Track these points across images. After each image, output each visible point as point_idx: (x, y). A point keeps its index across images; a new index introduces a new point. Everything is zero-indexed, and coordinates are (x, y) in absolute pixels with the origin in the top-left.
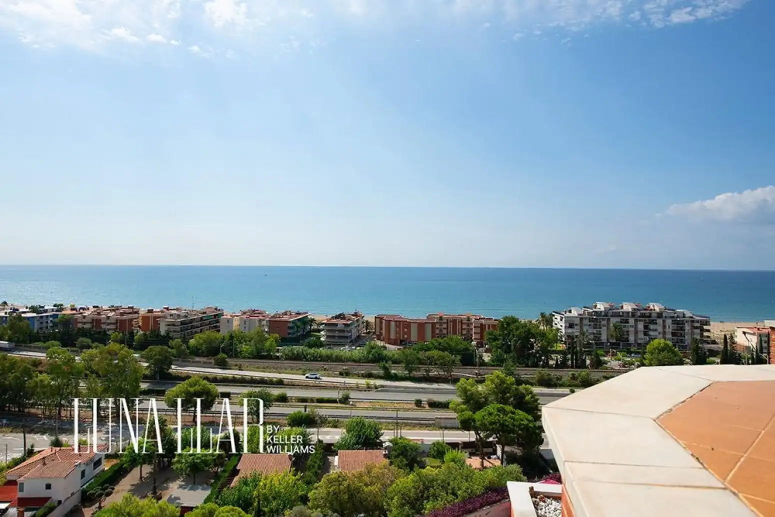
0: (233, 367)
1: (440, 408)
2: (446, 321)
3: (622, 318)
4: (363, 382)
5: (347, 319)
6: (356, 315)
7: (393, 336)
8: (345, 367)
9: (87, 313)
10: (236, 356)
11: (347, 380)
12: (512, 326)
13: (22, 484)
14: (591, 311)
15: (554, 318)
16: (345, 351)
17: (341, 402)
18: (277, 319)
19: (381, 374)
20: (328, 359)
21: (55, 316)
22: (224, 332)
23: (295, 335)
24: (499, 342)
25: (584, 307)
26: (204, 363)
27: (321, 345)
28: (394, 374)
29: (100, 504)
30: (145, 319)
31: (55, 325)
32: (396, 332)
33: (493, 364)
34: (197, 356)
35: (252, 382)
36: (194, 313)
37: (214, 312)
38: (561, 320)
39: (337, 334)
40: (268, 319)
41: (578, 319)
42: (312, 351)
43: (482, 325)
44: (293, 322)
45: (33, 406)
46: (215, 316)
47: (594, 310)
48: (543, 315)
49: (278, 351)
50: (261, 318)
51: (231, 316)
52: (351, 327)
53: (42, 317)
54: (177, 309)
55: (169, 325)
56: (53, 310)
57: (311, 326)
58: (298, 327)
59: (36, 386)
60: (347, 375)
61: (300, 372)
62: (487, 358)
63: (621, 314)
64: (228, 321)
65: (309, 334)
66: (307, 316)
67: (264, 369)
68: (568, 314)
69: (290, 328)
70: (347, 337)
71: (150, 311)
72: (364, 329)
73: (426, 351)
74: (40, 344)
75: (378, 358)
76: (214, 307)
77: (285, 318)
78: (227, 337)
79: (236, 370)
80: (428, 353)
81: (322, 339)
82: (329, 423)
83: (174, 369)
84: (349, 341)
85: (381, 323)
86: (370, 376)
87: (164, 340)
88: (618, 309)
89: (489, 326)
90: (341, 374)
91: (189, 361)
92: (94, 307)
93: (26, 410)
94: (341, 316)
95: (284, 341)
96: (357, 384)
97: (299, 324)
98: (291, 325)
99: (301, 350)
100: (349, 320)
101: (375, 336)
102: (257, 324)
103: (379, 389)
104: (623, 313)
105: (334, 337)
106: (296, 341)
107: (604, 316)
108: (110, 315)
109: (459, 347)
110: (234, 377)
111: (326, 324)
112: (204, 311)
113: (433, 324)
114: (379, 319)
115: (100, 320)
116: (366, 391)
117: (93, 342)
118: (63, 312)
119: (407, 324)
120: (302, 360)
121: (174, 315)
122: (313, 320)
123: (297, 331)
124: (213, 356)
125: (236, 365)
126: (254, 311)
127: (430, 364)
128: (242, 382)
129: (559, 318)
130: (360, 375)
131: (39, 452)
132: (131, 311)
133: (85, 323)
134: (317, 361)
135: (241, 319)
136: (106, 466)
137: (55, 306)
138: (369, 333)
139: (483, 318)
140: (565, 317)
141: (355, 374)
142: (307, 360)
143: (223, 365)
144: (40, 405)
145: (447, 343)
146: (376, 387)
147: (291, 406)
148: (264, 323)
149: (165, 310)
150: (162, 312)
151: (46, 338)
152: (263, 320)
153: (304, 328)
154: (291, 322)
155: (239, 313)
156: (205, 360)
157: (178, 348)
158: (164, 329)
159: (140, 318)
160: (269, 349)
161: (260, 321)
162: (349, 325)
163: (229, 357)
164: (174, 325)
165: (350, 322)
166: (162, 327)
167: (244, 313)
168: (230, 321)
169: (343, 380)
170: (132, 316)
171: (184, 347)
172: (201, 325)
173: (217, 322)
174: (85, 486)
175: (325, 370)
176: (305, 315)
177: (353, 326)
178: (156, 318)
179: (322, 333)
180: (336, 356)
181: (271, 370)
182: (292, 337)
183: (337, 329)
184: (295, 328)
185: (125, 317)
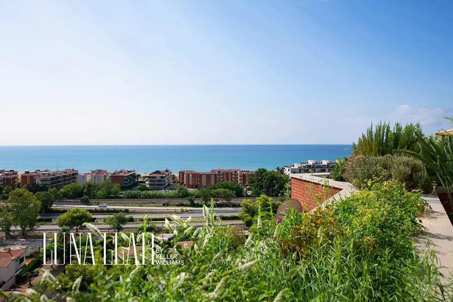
0: (93, 204)
1: (227, 220)
2: (222, 173)
3: (322, 169)
4: (179, 208)
5: (162, 173)
6: (167, 171)
7: (191, 184)
8: (166, 201)
10: (94, 198)
11: (169, 208)
12: (264, 174)
14: (305, 165)
15: (284, 170)
16: (163, 192)
18: (116, 175)
19: (188, 204)
20: (154, 197)
22: (80, 184)
23: (129, 185)
24: (256, 184)
25: (301, 163)
26: (73, 202)
27: (147, 189)
28: (197, 203)
29: (30, 282)
30: (23, 177)
32: (193, 181)
33: (253, 196)
34: (68, 198)
35: (109, 212)
36: (58, 173)
37: (72, 172)
38: (289, 171)
39: (156, 183)
40: (110, 175)
41: (298, 170)
42: (144, 192)
43: (244, 175)
44: (127, 176)
46: (73, 174)
47: (307, 164)
48: (278, 169)
49: (121, 194)
50: (105, 174)
51: (84, 174)
52: (164, 179)
54: (46, 171)
55: (42, 181)
57: (138, 179)
58: (130, 179)
60: (167, 205)
61: (137, 205)
62: (249, 193)
63: (321, 166)
64: (83, 177)
65: (136, 184)
66: (135, 173)
67: (114, 204)
68: (292, 168)
69: (125, 180)
70: (162, 185)
71: (26, 172)
72: (172, 180)
73: (215, 189)
75: (186, 195)
76: (72, 169)
77: (122, 174)
78: (87, 186)
80: (216, 191)
81: (147, 186)
83: (54, 207)
84: (164, 186)
85: (183, 176)
86: (182, 205)
87: (44, 188)
88: (320, 163)
89: (248, 175)
90: (164, 205)
94: (158, 172)
95: (123, 188)
96: (175, 210)
97: (131, 177)
98: (125, 178)
99: (136, 193)
100: (163, 174)
101: (179, 184)
102: (103, 179)
103: (189, 212)
104: (322, 165)
105: (154, 185)
106: (130, 188)
107: (312, 168)
109: (234, 187)
110: (96, 209)
111: (149, 177)
112: (66, 172)
113: (215, 175)
114: (182, 173)
116: (181, 213)
119: (200, 176)
120: (138, 198)
121: (45, 174)
122: (139, 176)
123: (130, 182)
124: (79, 198)
125: (95, 203)
126: (100, 170)
127: (218, 197)
128: (102, 212)
129: (287, 170)
130: (176, 205)
132: (12, 173)
134: (147, 198)
135: (92, 176)
136: (27, 262)
138: (175, 182)
139: (245, 171)
140: (291, 169)
141: (173, 205)
142: (141, 198)
143: (86, 202)
145: (227, 185)
146: (187, 211)
147: (137, 223)
148: (108, 177)
149: (38, 172)
150: (36, 172)
152: (107, 176)
153: (134, 180)
154: (125, 177)
155: (90, 172)
156: (74, 200)
157: (55, 193)
158: (40, 183)
159: (20, 177)
160: (115, 193)
161: (105, 176)
162: (163, 177)
163: (90, 198)
164: (46, 181)
165: (164, 175)
166: (38, 181)
167: (93, 172)
168: (84, 177)
169: (166, 208)
170: (14, 176)
171: (59, 193)
172: (64, 180)
173: (74, 178)
174: (18, 273)
175: (153, 203)
176: (134, 172)
177: (166, 178)
178: (32, 177)
179: (147, 182)
180: (159, 195)
181: (119, 204)
182: (127, 185)
183: (156, 180)
184: (129, 180)
185: (9, 177)
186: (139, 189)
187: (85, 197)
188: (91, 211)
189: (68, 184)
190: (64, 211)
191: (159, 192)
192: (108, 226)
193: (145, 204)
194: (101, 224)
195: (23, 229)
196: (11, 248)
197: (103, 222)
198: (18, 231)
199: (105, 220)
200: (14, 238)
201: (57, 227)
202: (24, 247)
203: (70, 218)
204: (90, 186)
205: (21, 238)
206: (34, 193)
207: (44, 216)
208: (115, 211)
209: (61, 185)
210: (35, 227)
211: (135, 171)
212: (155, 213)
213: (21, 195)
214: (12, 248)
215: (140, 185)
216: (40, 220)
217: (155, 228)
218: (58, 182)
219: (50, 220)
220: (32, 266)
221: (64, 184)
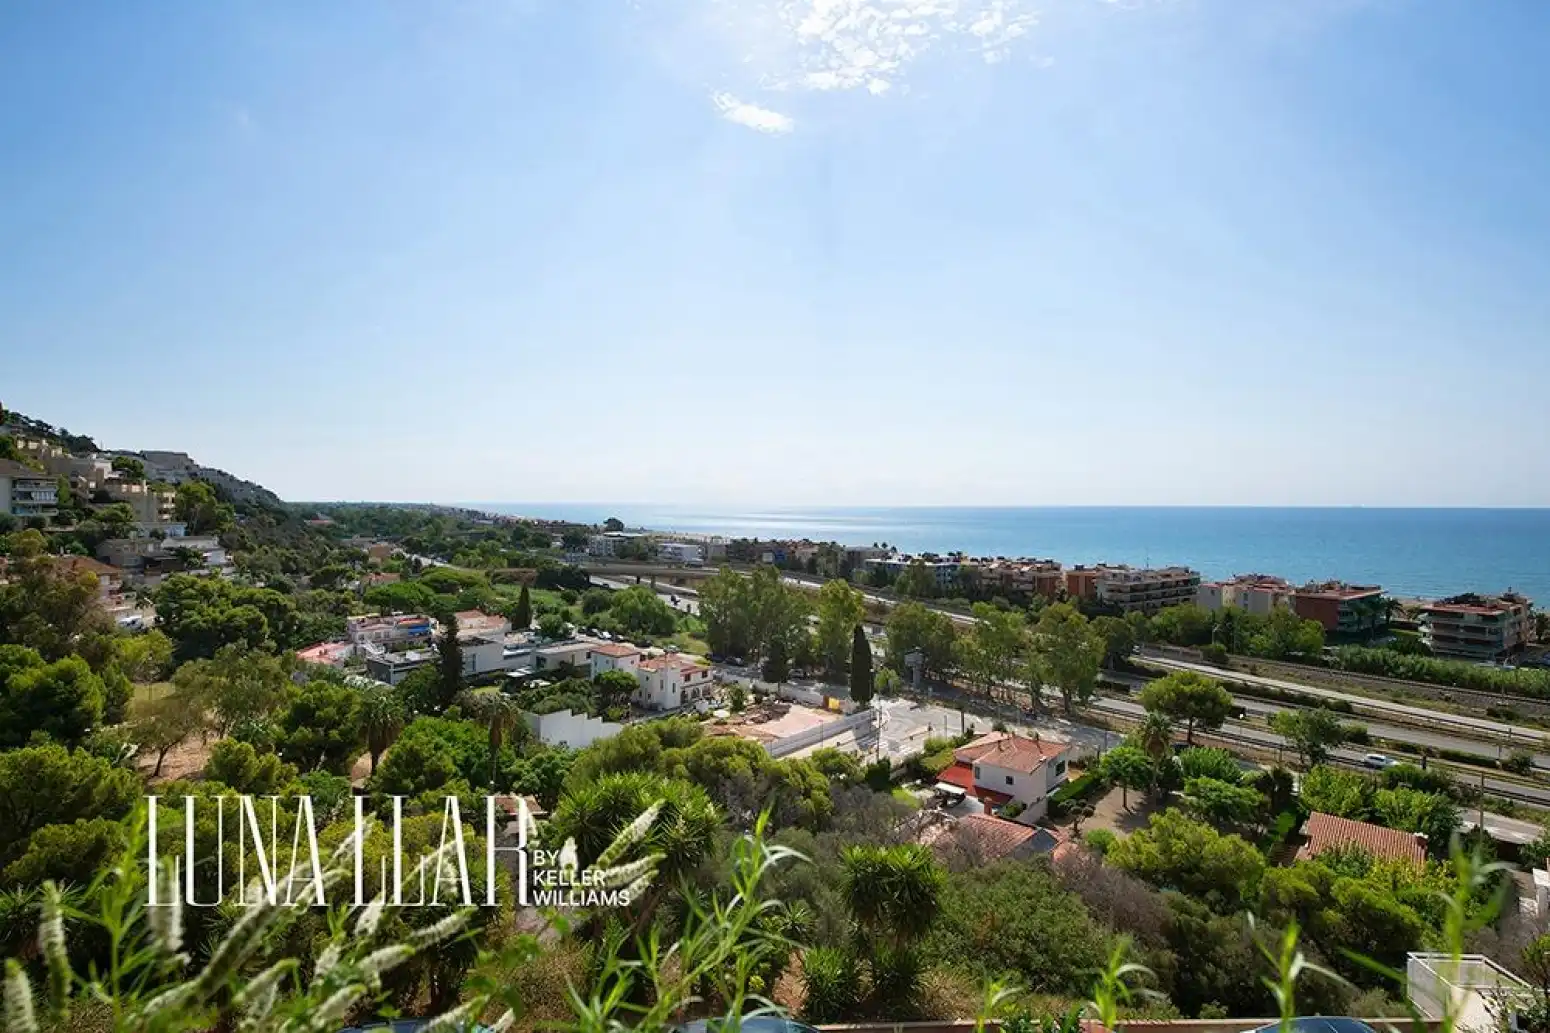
0: (1238, 668)
5: (1489, 605)
8: (1500, 701)
9: (994, 566)
10: (1240, 652)
11: (1516, 729)
13: (978, 769)
16: (1490, 670)
17: (1506, 767)
18: (1312, 595)
20: (1449, 679)
21: (954, 567)
22: (1201, 609)
23: (1355, 628)
26: (1184, 654)
27: (1425, 651)
29: (1076, 825)
30: (1071, 578)
31: (954, 579)
34: (1170, 643)
35: (1283, 698)
36: (1149, 574)
37: (1183, 575)
39: (1462, 634)
40: (1293, 593)
42: (1409, 659)
44: (1350, 603)
45: (957, 675)
46: (1186, 582)
49: (1327, 652)
50: (1277, 590)
51: (1217, 583)
52: (1499, 625)
53: (939, 567)
54: (1120, 568)
55: (1112, 591)
56: (948, 560)
57: (1389, 614)
58: (1361, 613)
59: (962, 650)
60: (1510, 719)
61: (1383, 694)
64: (1213, 592)
65: (1383, 630)
66: (1378, 595)
67: (1302, 681)
69: (1345, 614)
70: (1488, 643)
71: (1079, 568)
74: (945, 601)
76: (1184, 568)
77: (1329, 594)
78: (1221, 616)
79: (1246, 673)
81: (1424, 641)
82: (1490, 802)
83: (1136, 658)
87: (1114, 610)
90: (1493, 714)
91: (1159, 648)
92: (999, 558)
93: (949, 682)
94: (1469, 599)
95: (1333, 637)
98: (1341, 608)
99: (1381, 657)
100: (1495, 607)
102: (1270, 601)
105: (1454, 640)
106: (1362, 638)
108: (1025, 569)
110: (1245, 685)
111: (1430, 612)
112: (1168, 573)
115: (1011, 576)
117: (1011, 604)
118: (963, 563)
120: (1385, 676)
121: (1117, 576)
122: (1393, 605)
123: (1359, 622)
124: (1199, 644)
125: (1244, 666)
126: (1261, 577)
128: (1263, 694)
131: (982, 736)
132: (1049, 566)
133: (991, 579)
134: (1422, 680)
135: (1237, 590)
136: (1071, 776)
137: (951, 554)
138: (1546, 641)
141: (1534, 720)
142: (1398, 676)
143: (1220, 661)
144: (965, 678)
148: (1286, 599)
149: (1103, 568)
150: (1097, 570)
151: (950, 595)
152: (1282, 595)
153: (1374, 616)
154: (1344, 602)
155: (1232, 580)
156: (1186, 650)
157: (1139, 625)
158: (1106, 595)
159: (1064, 577)
160: (1307, 649)
161: (1276, 596)
162: (1494, 619)
163: (1228, 651)
164: (1120, 591)
165: (1496, 613)
166: (1102, 592)
167: (1242, 580)
168: (1215, 591)
169: (1505, 727)
170: (1053, 573)
171: (1148, 625)
172: (1164, 595)
173: (1189, 592)
174: (1051, 794)
175: (1447, 699)
176: (1375, 592)
177: (1506, 623)
178: (1089, 579)
179: (1423, 629)
180: (1472, 676)
181: (1318, 683)
182: (1349, 630)
183: (1462, 624)
184: (1355, 614)
185: (1045, 574)
186: (1393, 646)
187: (1216, 645)
188: (1229, 686)
189: (1173, 605)
190: (1161, 674)
191: (1473, 668)
192: (1281, 740)
193: (1414, 696)
194: (1260, 729)
195: (1067, 698)
196: (1041, 735)
197: (1264, 724)
198: (1056, 698)
199: (1271, 718)
200: (1048, 713)
201: (1140, 710)
202: (1067, 739)
203: (1173, 694)
204: (1229, 617)
205: (1062, 717)
206: (1091, 618)
207: (1111, 675)
208: (1304, 700)
209: (1154, 606)
210: (1092, 698)
211: (1379, 588)
212: (1456, 734)
213: (1065, 620)
214: (1043, 734)
215: (1394, 634)
216: (1103, 685)
217: (1448, 783)
218: (1149, 597)
219: (1125, 690)
220: (1080, 788)
221: (1164, 605)
